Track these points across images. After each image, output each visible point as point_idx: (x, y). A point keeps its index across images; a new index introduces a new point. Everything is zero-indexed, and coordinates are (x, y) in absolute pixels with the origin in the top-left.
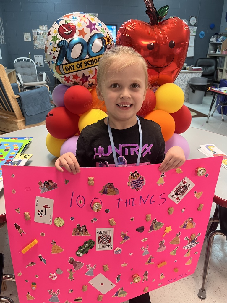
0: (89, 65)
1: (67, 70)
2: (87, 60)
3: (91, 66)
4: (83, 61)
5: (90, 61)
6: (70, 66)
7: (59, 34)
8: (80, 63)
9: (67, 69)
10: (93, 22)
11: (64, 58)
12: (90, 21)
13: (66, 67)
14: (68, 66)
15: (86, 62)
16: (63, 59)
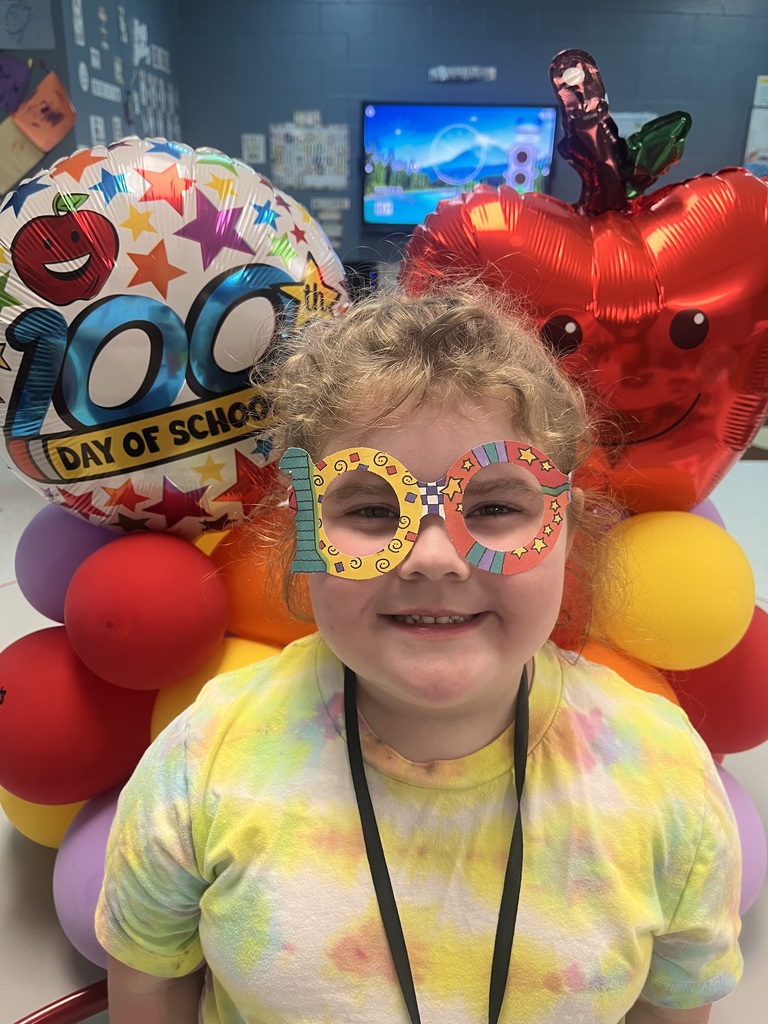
0: (202, 435)
1: (70, 466)
2: (184, 415)
3: (210, 440)
4: (162, 421)
5: (201, 418)
6: (85, 447)
7: (14, 274)
8: (147, 432)
9: (71, 459)
10: (224, 205)
11: (47, 404)
12: (202, 201)
13: (61, 451)
14: (75, 443)
15: (181, 423)
16: (46, 410)
